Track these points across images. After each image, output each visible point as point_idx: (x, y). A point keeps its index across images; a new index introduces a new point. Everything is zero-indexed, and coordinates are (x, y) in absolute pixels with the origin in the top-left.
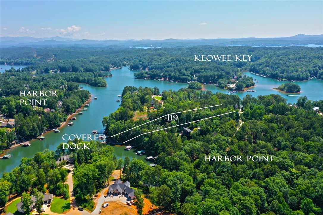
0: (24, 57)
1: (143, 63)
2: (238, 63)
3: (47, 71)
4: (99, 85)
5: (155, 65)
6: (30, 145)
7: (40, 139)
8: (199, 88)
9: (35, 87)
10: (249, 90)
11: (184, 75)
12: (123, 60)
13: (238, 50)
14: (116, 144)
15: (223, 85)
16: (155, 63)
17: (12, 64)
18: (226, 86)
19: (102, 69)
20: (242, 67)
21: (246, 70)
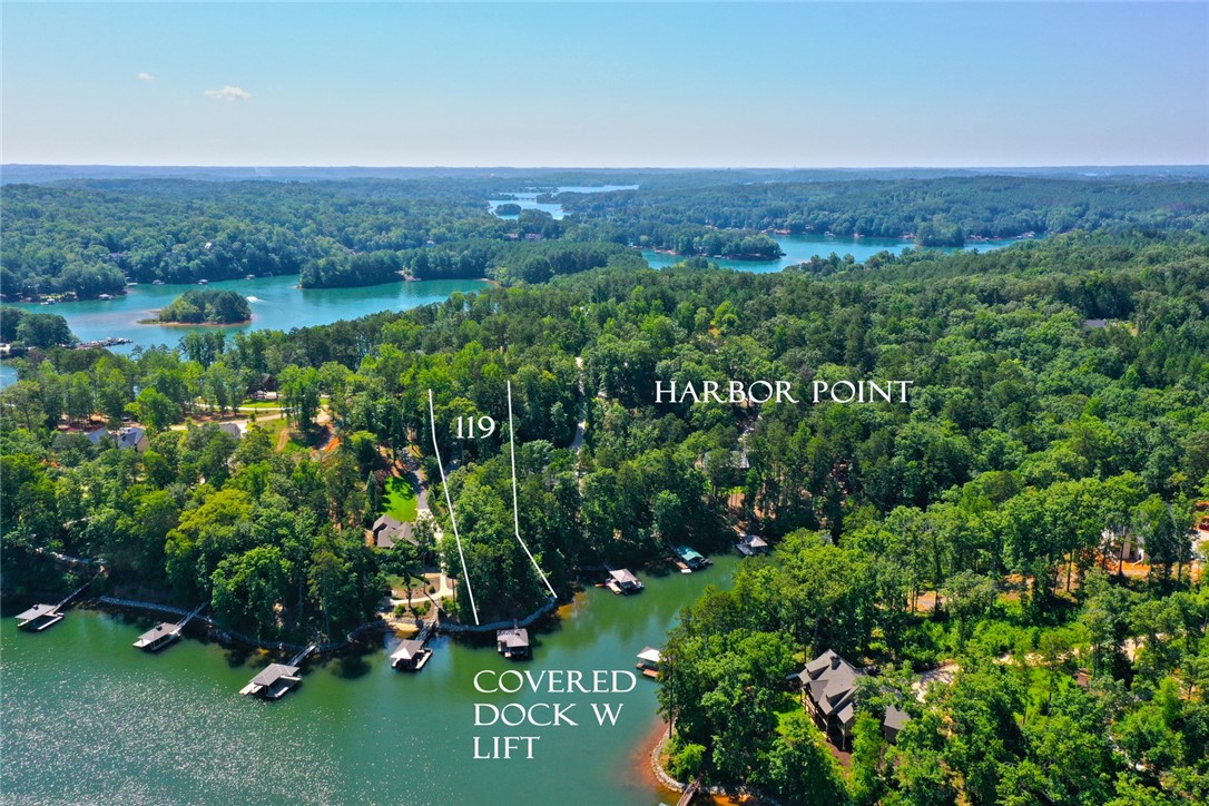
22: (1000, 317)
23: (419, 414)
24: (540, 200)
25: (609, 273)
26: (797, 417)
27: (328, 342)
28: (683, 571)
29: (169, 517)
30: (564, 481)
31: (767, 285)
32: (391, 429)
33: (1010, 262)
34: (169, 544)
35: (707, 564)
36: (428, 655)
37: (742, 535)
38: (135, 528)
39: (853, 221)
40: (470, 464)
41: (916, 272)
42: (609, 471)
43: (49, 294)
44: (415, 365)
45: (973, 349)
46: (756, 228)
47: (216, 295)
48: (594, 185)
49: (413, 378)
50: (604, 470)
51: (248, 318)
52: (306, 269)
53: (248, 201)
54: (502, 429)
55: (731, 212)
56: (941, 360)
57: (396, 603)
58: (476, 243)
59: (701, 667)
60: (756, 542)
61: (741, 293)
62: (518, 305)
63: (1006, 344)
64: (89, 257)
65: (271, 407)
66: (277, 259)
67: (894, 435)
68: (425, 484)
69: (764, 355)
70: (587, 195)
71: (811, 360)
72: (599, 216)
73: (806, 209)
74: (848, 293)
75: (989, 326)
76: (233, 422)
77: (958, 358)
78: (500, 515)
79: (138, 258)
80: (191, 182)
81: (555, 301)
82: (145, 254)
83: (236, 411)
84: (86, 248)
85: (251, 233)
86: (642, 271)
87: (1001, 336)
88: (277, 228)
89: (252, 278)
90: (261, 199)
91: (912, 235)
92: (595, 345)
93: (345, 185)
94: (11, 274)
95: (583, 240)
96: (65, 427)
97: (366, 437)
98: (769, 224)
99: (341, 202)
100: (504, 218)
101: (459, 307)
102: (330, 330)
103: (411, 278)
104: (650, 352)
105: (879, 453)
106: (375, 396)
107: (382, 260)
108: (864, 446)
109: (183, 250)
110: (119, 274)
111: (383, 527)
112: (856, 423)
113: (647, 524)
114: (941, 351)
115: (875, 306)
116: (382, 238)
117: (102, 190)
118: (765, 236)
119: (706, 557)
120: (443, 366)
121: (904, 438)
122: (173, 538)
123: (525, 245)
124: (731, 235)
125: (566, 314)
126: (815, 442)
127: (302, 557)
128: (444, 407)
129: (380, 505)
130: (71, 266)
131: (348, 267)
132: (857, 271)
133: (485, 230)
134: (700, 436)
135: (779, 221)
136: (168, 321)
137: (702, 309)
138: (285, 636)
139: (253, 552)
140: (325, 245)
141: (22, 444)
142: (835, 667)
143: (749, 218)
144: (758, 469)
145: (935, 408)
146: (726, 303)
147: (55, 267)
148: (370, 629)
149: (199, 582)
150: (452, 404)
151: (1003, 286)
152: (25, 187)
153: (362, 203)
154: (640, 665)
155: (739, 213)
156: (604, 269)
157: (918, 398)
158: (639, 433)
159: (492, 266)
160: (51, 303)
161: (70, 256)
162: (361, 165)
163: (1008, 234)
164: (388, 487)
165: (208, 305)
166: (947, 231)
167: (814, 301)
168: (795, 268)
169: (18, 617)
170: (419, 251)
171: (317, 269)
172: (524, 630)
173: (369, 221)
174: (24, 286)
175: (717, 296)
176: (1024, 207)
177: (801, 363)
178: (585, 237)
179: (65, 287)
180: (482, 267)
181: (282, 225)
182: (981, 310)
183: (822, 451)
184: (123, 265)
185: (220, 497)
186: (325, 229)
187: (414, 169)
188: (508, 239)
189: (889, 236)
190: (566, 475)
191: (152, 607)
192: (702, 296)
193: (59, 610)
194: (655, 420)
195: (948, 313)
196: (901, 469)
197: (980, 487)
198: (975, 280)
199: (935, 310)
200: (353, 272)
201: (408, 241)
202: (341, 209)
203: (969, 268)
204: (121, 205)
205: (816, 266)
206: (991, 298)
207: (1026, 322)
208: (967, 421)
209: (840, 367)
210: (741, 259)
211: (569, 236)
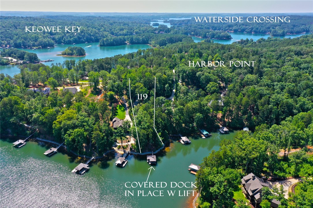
22: (302, 60)
23: (127, 87)
24: (164, 22)
25: (183, 44)
26: (239, 91)
27: (103, 64)
28: (203, 138)
29: (54, 117)
30: (168, 110)
31: (229, 48)
32: (119, 91)
33: (302, 42)
34: (54, 125)
35: (210, 135)
36: (126, 162)
37: (221, 126)
38: (45, 120)
39: (252, 29)
40: (141, 103)
41: (273, 45)
42: (182, 107)
43: (34, 47)
44: (126, 72)
45: (293, 70)
46: (224, 30)
47: (76, 48)
48: (179, 18)
49: (126, 76)
50: (180, 106)
51: (85, 54)
52: (101, 41)
53: (87, 22)
54: (151, 92)
55: (217, 26)
56: (284, 74)
57: (118, 144)
58: (146, 34)
59: (210, 178)
60: (225, 129)
61: (222, 51)
62: (157, 54)
63: (304, 69)
64: (45, 37)
65: (87, 82)
66: (93, 38)
67: (270, 97)
68: (128, 107)
69: (229, 71)
70: (177, 20)
71: (244, 73)
72: (180, 27)
73: (239, 25)
74: (254, 52)
75: (298, 63)
76: (75, 87)
77: (289, 73)
78: (149, 121)
79: (58, 37)
80: (73, 16)
81: (167, 53)
82: (59, 36)
83: (77, 83)
84: (44, 34)
85: (87, 31)
86: (193, 44)
87: (302, 66)
88: (94, 30)
89: (87, 43)
90: (90, 21)
91: (269, 33)
92: (179, 67)
93: (113, 17)
94: (25, 41)
95: (175, 34)
96: (31, 86)
97: (112, 93)
98: (228, 29)
99: (111, 22)
100: (154, 27)
101: (140, 54)
102: (104, 60)
103: (129, 44)
104: (195, 69)
105: (265, 104)
106: (114, 82)
107: (121, 39)
108: (260, 101)
109: (69, 35)
110: (53, 41)
111: (115, 121)
112: (258, 94)
113: (192, 122)
114: (284, 71)
115: (262, 56)
116: (121, 32)
117: (50, 18)
118: (227, 33)
119: (210, 133)
120: (134, 72)
121: (273, 99)
122: (55, 124)
123: (160, 35)
124: (217, 33)
125: (170, 56)
126: (245, 99)
127: (91, 131)
128: (134, 85)
129: (115, 114)
130: (40, 39)
131: (112, 41)
132: (254, 44)
133: (149, 31)
134: (209, 96)
135: (231, 28)
136: (64, 55)
137: (210, 56)
138: (86, 154)
139: (76, 130)
140: (106, 34)
141: (16, 93)
142: (253, 179)
143: (222, 28)
144: (227, 107)
145: (282, 89)
146: (217, 54)
147: (36, 40)
148: (110, 152)
149: (62, 137)
150: (136, 84)
151: (302, 50)
152: (31, 17)
153: (117, 23)
154: (189, 169)
155: (219, 26)
156: (181, 43)
157: (277, 86)
158: (191, 95)
159: (151, 41)
160: (35, 49)
161: (40, 37)
162: (117, 12)
163: (298, 33)
164: (118, 108)
165: (74, 51)
166: (280, 32)
167: (244, 54)
168: (236, 42)
169: (13, 143)
170: (131, 36)
171: (104, 41)
172: (155, 156)
173: (118, 28)
174: (28, 44)
175: (214, 52)
176: (303, 25)
177: (240, 74)
178: (176, 33)
179: (39, 45)
180: (148, 41)
181: (95, 28)
182: (295, 57)
183: (247, 103)
184: (54, 39)
185: (68, 112)
186: (107, 30)
187: (131, 13)
188: (155, 33)
189: (262, 33)
190: (169, 108)
191: (50, 142)
192: (210, 52)
193: (25, 142)
194: (196, 91)
195: (285, 58)
196: (271, 108)
197: (299, 117)
198: (293, 48)
199: (280, 57)
200: (113, 42)
201: (128, 33)
202: (111, 24)
203: (290, 44)
204: (54, 23)
205: (242, 42)
206: (298, 54)
207: (310, 62)
208: (292, 94)
209: (252, 75)
210: (220, 39)
211: (172, 32)
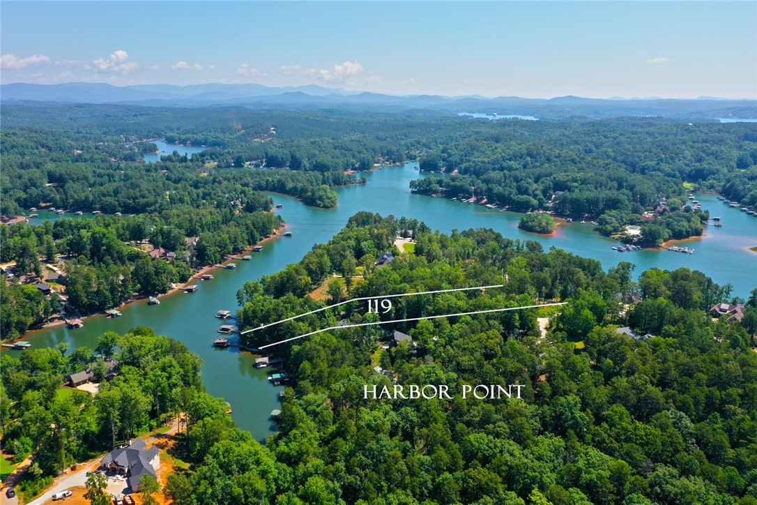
0: (212, 130)
1: (450, 155)
2: (695, 169)
3: (239, 163)
4: (319, 202)
5: (474, 162)
6: (82, 325)
7: (109, 315)
8: (544, 229)
9: (180, 198)
10: (676, 248)
11: (526, 192)
12: (413, 146)
13: (717, 134)
14: (246, 348)
15: (609, 228)
16: (477, 159)
17: (188, 142)
18: (616, 230)
19: (353, 165)
20: (700, 180)
21: (712, 190)
